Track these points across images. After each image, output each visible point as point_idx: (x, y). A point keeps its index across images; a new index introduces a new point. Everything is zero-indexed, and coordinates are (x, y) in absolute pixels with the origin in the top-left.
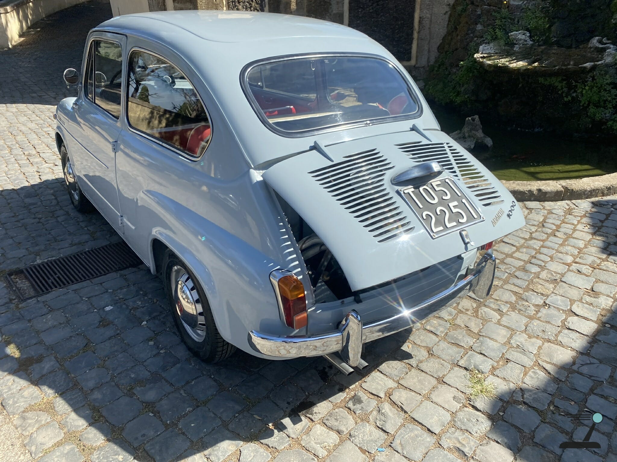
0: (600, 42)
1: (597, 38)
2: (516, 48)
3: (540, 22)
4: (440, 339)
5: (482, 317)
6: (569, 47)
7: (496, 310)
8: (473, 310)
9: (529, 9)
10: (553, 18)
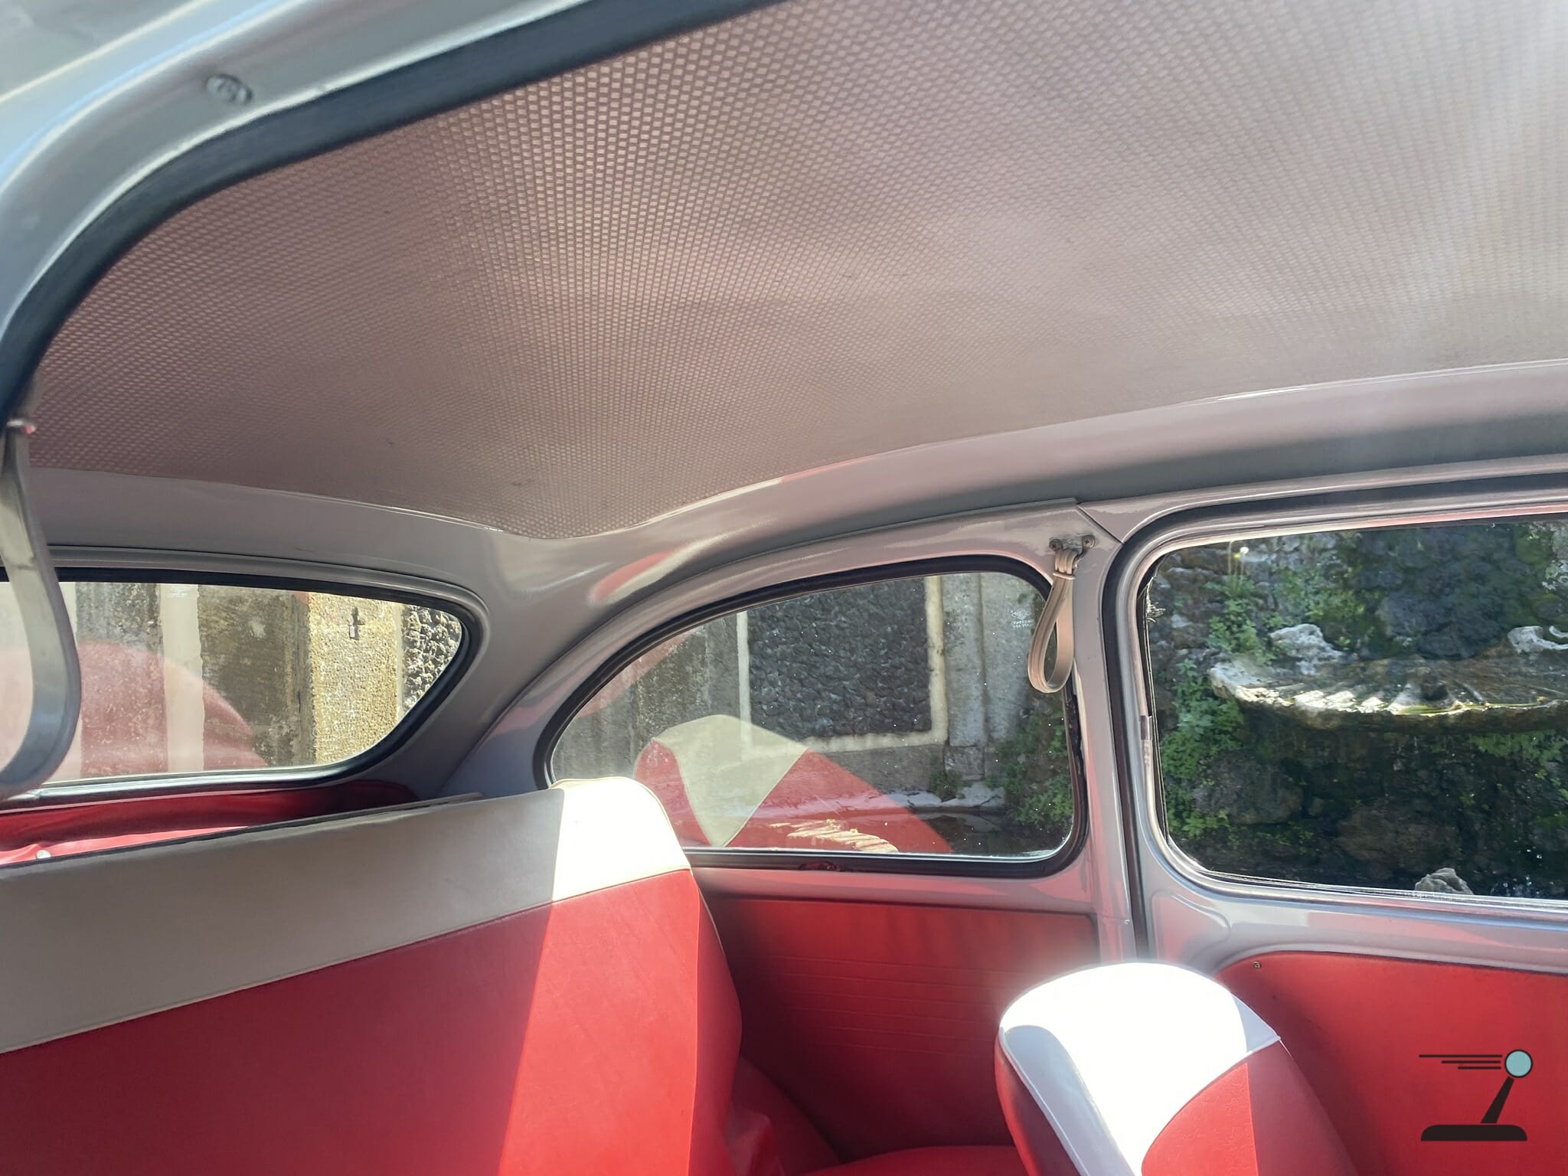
0: (1547, 636)
1: (1531, 628)
2: (1306, 669)
3: (1336, 601)
6: (1456, 657)
9: (1295, 574)
10: (1371, 590)
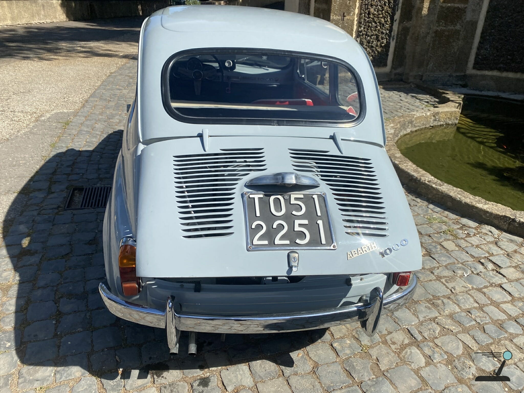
4: (337, 361)
5: (404, 357)
7: (426, 356)
8: (400, 346)
